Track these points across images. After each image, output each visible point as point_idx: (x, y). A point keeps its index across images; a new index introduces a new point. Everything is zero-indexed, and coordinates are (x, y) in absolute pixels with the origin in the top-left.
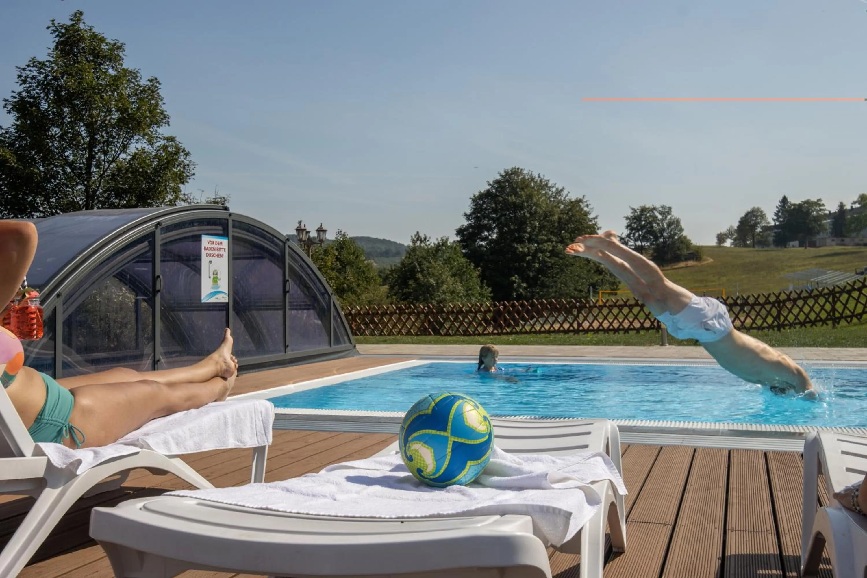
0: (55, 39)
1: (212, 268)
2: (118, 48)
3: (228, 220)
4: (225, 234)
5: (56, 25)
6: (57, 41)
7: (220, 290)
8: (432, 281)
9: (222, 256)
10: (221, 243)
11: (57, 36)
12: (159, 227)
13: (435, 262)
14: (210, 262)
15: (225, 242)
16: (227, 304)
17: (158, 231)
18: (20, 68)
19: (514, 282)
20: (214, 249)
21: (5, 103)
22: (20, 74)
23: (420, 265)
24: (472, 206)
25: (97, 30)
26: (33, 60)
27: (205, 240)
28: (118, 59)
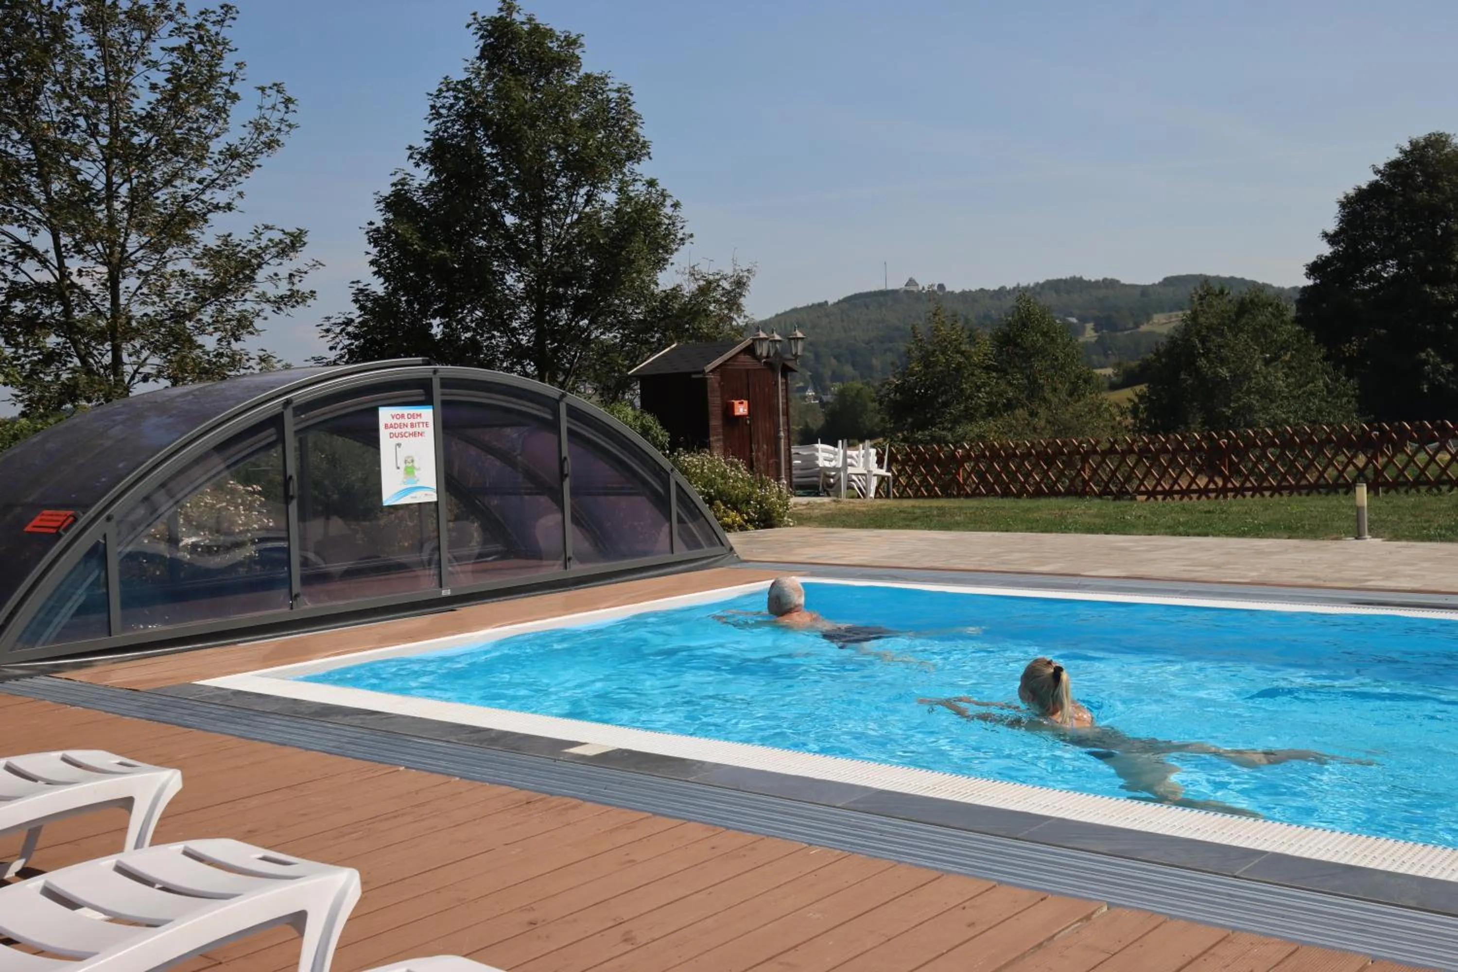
0: (478, 43)
1: (402, 453)
2: (574, 42)
3: (431, 379)
4: (427, 401)
5: (480, 20)
6: (481, 45)
7: (418, 485)
8: (1224, 372)
9: (421, 434)
10: (420, 415)
11: (482, 37)
12: (290, 407)
13: (1235, 336)
14: (399, 445)
15: (427, 414)
16: (436, 503)
17: (288, 415)
18: (431, 95)
19: (1426, 362)
20: (406, 425)
21: (410, 152)
22: (433, 103)
23: (1203, 341)
24: (1339, 215)
25: (541, 20)
26: (447, 82)
27: (386, 415)
28: (573, 61)
